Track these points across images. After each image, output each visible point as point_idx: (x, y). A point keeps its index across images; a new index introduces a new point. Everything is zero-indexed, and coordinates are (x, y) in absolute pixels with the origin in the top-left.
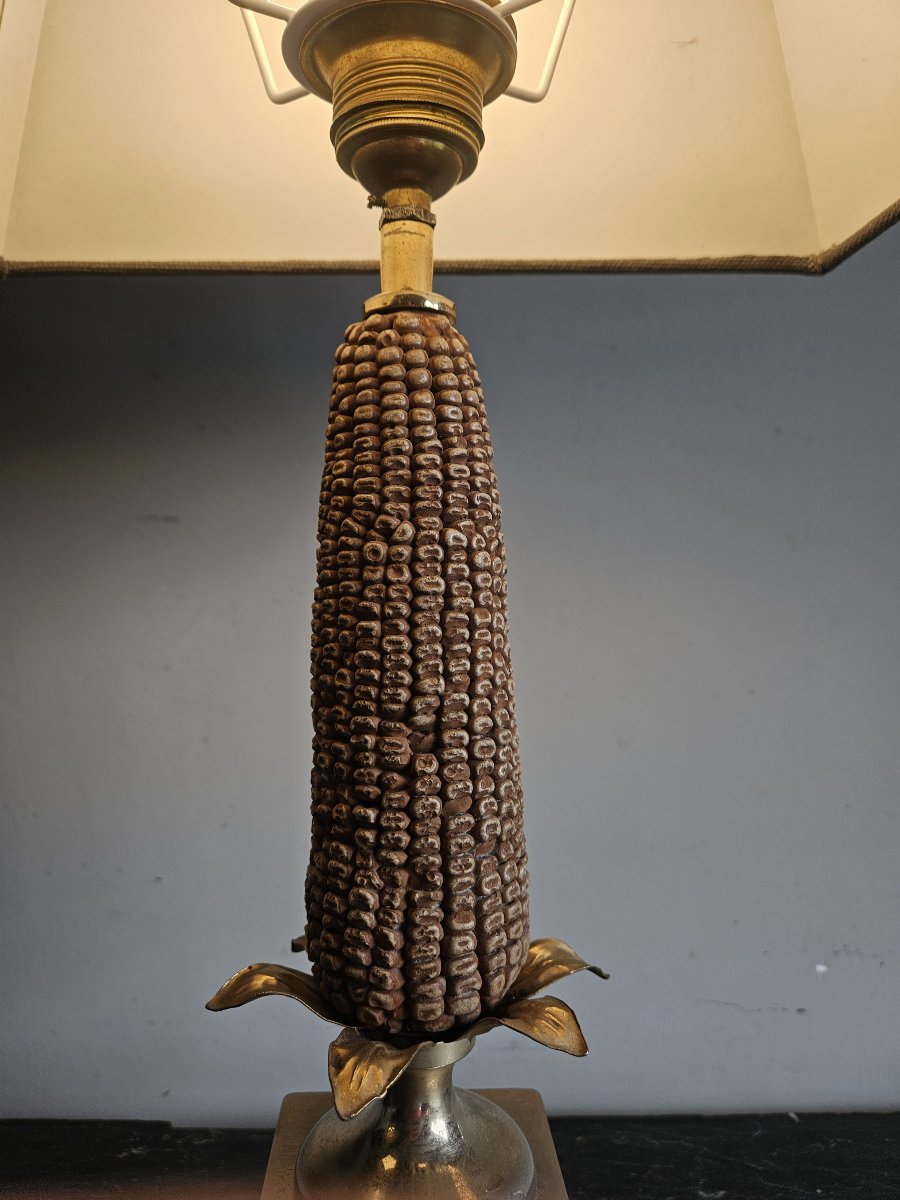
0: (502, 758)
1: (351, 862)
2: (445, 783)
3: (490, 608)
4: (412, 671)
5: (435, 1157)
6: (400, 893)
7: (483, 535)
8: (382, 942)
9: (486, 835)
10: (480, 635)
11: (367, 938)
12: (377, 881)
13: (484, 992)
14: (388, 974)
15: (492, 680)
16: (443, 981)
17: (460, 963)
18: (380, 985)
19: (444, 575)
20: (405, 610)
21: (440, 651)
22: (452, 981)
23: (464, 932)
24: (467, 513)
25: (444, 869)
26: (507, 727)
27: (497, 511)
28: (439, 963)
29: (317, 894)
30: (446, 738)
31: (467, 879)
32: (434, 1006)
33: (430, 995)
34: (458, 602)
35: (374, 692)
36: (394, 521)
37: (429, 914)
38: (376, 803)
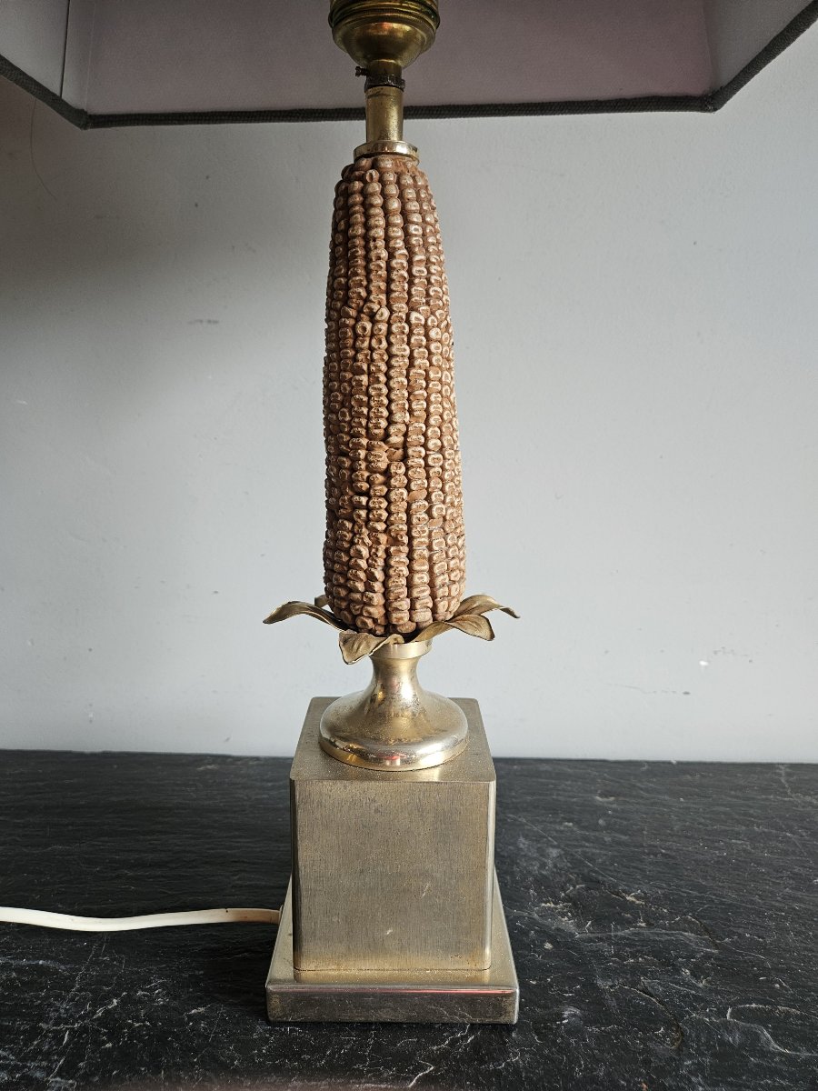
0: (447, 467)
1: (352, 531)
2: (409, 481)
3: (440, 367)
4: (388, 408)
5: (404, 707)
6: (382, 548)
7: (435, 316)
8: (371, 577)
9: (435, 513)
10: (434, 385)
11: (362, 575)
12: (367, 540)
13: (434, 610)
14: (374, 595)
15: (441, 416)
16: (408, 600)
17: (418, 590)
18: (370, 604)
19: (409, 343)
20: (384, 368)
21: (406, 395)
22: (413, 601)
23: (422, 571)
24: (424, 301)
25: (409, 533)
26: (451, 447)
27: (447, 300)
28: (406, 590)
29: (330, 554)
30: (410, 452)
31: (423, 540)
32: (403, 615)
33: (400, 608)
34: (417, 363)
35: (364, 422)
36: (376, 307)
37: (401, 560)
38: (367, 494)
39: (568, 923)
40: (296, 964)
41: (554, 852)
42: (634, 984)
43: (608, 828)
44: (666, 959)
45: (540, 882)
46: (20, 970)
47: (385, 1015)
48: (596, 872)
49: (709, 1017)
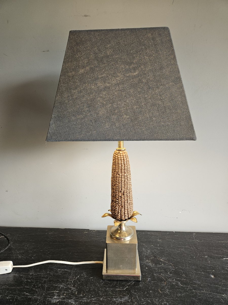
0: (130, 195)
1: (116, 205)
2: (124, 198)
3: (129, 181)
4: (121, 188)
5: (123, 231)
6: (120, 208)
7: (128, 173)
8: (118, 212)
9: (128, 203)
10: (128, 183)
11: (117, 212)
12: (118, 207)
13: (128, 217)
15: (129, 188)
17: (126, 214)
18: (118, 216)
19: (124, 178)
20: (121, 182)
21: (124, 186)
22: (125, 216)
23: (126, 211)
25: (124, 206)
26: (131, 192)
27: (130, 171)
28: (124, 214)
29: (112, 207)
30: (125, 194)
31: (126, 206)
33: (123, 217)
34: (126, 181)
35: (118, 189)
36: (119, 173)
37: (123, 210)
38: (118, 199)
39: (150, 264)
40: (107, 271)
41: (149, 251)
42: (160, 275)
43: (160, 246)
44: (166, 271)
45: (146, 257)
46: (62, 271)
47: (120, 279)
48: (156, 255)
49: (171, 280)
